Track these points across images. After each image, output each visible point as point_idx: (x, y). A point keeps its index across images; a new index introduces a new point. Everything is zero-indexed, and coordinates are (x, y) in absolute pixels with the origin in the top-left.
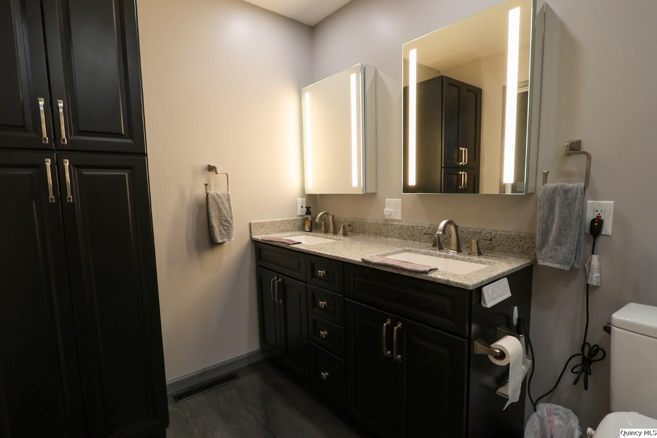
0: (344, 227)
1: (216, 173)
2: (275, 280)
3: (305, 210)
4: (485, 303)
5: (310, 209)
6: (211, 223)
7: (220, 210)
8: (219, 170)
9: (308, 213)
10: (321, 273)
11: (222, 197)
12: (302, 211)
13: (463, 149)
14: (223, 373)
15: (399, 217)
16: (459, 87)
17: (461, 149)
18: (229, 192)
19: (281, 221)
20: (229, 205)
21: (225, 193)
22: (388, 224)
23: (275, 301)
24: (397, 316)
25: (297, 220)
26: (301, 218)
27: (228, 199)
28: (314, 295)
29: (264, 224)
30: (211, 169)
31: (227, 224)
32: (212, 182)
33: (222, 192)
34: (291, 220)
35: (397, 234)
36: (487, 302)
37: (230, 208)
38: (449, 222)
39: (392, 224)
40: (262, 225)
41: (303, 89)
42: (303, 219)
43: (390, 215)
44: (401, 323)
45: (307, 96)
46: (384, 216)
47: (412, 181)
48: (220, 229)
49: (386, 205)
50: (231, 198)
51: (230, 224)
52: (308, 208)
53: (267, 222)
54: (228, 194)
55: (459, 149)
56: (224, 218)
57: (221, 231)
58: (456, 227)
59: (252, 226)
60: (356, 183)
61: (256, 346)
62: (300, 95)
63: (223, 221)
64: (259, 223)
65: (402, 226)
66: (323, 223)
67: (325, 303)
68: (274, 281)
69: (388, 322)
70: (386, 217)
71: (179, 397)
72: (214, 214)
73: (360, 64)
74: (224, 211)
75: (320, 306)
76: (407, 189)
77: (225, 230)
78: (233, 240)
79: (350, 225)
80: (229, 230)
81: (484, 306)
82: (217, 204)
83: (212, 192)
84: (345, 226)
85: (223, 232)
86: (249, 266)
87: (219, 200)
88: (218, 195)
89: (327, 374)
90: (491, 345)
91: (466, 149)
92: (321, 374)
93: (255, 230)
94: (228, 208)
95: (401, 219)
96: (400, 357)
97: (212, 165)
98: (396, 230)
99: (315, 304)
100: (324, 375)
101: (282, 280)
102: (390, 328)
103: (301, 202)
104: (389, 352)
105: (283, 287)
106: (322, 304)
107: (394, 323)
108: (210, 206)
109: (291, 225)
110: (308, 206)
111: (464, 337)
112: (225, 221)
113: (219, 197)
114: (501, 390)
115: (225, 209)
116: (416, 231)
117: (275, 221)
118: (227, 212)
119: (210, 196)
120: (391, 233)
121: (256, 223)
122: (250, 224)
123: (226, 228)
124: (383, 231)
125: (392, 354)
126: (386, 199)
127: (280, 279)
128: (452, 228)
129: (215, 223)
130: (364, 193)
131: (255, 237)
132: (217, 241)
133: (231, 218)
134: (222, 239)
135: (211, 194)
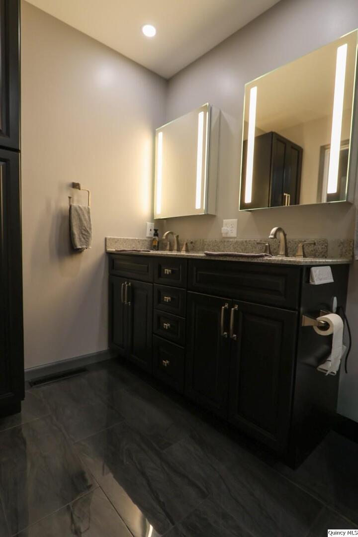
0: (186, 244)
1: (80, 189)
2: (126, 285)
3: (153, 232)
4: (313, 281)
5: (158, 232)
6: (72, 231)
7: (80, 220)
8: (82, 187)
9: (156, 234)
10: (167, 271)
11: (83, 210)
12: (150, 234)
13: (287, 195)
14: (74, 367)
15: (234, 234)
16: (285, 144)
17: (285, 194)
18: (90, 207)
19: (132, 240)
20: (89, 217)
21: (86, 207)
22: (225, 241)
23: (124, 303)
24: (234, 300)
25: (146, 240)
26: (150, 239)
27: (89, 213)
28: (159, 292)
29: (118, 240)
30: (75, 186)
31: (86, 234)
32: (75, 198)
33: (84, 206)
34: (141, 240)
35: (232, 248)
36: (315, 281)
37: (90, 220)
38: (279, 230)
39: (228, 241)
40: (116, 240)
41: (157, 130)
42: (151, 241)
43: (227, 233)
44: (237, 306)
45: (160, 135)
46: (221, 234)
47: (248, 199)
48: (79, 236)
49: (224, 226)
50: (91, 211)
51: (89, 233)
52: (156, 231)
53: (121, 239)
54: (89, 209)
55: (283, 194)
56: (84, 228)
57: (80, 239)
58: (285, 235)
59: (107, 240)
60: (199, 205)
61: (104, 347)
62: (154, 135)
63: (82, 230)
64: (114, 239)
65: (237, 242)
66: (168, 243)
67: (169, 298)
68: (124, 285)
69: (226, 306)
70: (224, 235)
71: (35, 383)
72: (75, 223)
73: (208, 104)
74: (84, 222)
75: (165, 300)
76: (243, 206)
77: (84, 238)
78: (90, 247)
79: (192, 243)
80: (87, 238)
81: (312, 283)
82: (79, 215)
83: (75, 204)
84: (188, 244)
85: (83, 239)
86: (103, 275)
87: (80, 212)
88: (79, 207)
89: (168, 362)
90: (317, 319)
91: (289, 195)
92: (162, 362)
93: (109, 244)
94: (88, 220)
95: (236, 236)
96: (235, 336)
97: (76, 182)
98: (231, 246)
99: (160, 300)
100: (166, 362)
101: (131, 284)
102: (228, 312)
103: (150, 225)
104: (225, 333)
105: (132, 290)
106: (167, 299)
107: (231, 306)
108: (72, 216)
109: (141, 244)
110: (157, 229)
111: (295, 310)
112: (85, 230)
113: (81, 209)
114: (322, 367)
115: (85, 220)
116: (249, 245)
117: (127, 239)
118: (87, 223)
119: (72, 207)
120: (227, 249)
121: (111, 238)
122: (106, 239)
123: (84, 236)
124: (221, 247)
125: (228, 335)
126: (224, 220)
127: (130, 284)
128: (281, 235)
129: (76, 231)
130: (206, 213)
131: (109, 249)
132: (76, 246)
133: (90, 229)
134: (81, 245)
135: (73, 206)
